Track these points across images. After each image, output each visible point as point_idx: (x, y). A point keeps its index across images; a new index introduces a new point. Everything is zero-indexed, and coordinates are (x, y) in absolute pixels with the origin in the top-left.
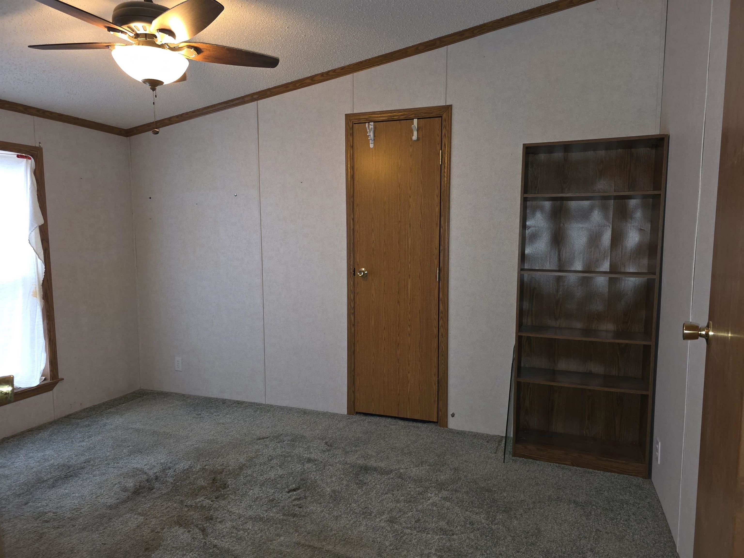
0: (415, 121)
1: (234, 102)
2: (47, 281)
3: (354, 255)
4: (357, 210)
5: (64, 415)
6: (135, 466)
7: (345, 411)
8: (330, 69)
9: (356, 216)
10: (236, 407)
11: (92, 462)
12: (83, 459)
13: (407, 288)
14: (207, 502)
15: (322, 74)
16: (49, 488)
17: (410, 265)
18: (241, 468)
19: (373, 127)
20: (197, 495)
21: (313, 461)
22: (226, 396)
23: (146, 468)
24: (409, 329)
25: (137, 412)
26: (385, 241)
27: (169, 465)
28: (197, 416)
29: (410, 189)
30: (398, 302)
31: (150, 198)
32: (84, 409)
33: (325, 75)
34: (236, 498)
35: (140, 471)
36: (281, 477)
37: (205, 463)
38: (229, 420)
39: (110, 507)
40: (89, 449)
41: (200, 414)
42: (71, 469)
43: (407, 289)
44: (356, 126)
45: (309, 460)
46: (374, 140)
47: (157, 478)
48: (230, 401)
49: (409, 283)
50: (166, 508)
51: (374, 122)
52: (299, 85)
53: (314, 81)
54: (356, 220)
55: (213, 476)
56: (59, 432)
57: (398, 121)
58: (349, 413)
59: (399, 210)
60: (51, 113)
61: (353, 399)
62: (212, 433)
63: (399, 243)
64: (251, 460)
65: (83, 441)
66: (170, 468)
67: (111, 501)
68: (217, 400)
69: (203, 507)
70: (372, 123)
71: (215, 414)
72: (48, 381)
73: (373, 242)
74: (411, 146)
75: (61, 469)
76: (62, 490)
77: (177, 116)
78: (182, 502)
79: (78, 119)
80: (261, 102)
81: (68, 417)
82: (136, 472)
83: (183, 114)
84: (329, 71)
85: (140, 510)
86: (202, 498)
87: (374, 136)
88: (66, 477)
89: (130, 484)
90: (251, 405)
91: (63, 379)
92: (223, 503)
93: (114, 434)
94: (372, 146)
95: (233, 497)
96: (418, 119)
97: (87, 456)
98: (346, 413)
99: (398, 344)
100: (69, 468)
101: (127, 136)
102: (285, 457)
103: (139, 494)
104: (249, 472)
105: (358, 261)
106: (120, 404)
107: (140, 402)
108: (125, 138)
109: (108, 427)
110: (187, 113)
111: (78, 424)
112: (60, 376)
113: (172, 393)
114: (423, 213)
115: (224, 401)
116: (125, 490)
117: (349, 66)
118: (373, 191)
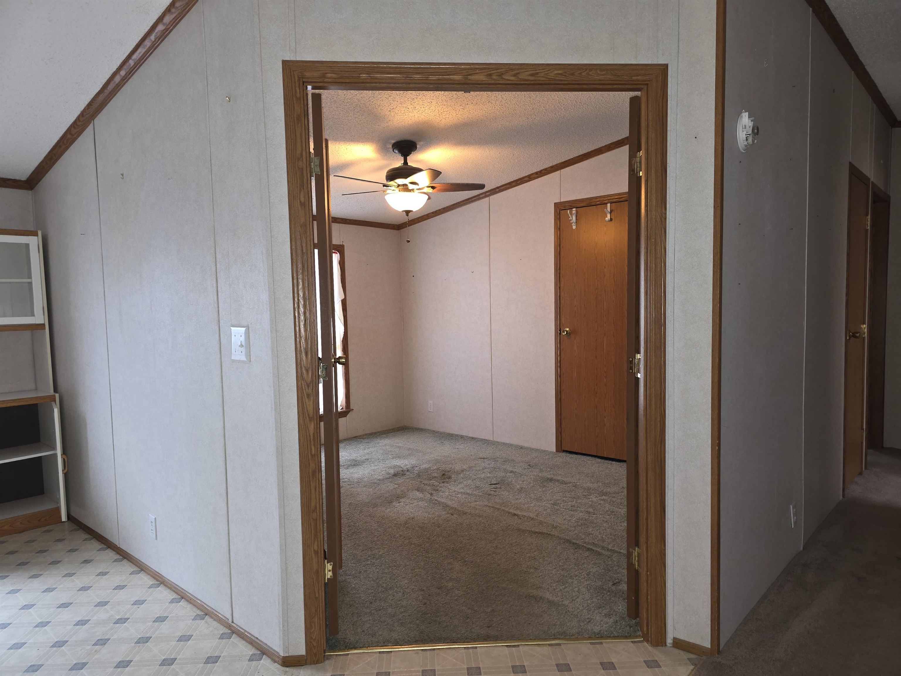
0: (609, 205)
1: (473, 199)
2: (345, 338)
3: (560, 317)
4: (563, 280)
5: (353, 437)
6: (395, 464)
7: (554, 449)
8: (542, 168)
9: (562, 285)
10: (470, 440)
11: (370, 460)
12: (364, 458)
13: (603, 344)
14: (436, 483)
15: (536, 173)
16: (345, 469)
17: (605, 325)
18: (462, 471)
19: (575, 212)
20: (431, 480)
21: (514, 472)
22: (464, 434)
23: (402, 466)
24: (605, 380)
25: (400, 438)
26: (585, 305)
27: (416, 465)
28: (440, 443)
29: (605, 261)
30: (596, 357)
31: (413, 276)
32: (366, 434)
33: (539, 173)
34: (455, 483)
35: (398, 466)
36: (488, 477)
37: (439, 466)
38: (462, 447)
39: (379, 480)
40: (368, 454)
41: (443, 442)
42: (357, 462)
43: (603, 346)
44: (562, 212)
45: (511, 472)
46: (576, 222)
47: (408, 471)
48: (467, 437)
49: (605, 341)
50: (411, 483)
51: (576, 208)
52: (520, 182)
53: (531, 178)
54: (562, 288)
55: (444, 473)
56: (350, 444)
57: (595, 206)
58: (558, 450)
59: (596, 279)
60: (350, 220)
61: (560, 440)
62: (449, 452)
63: (596, 306)
64: (470, 467)
65: (365, 450)
66: (416, 467)
67: (381, 478)
68: (457, 435)
69: (433, 485)
70: (575, 209)
71: (454, 443)
72: (344, 410)
73: (575, 306)
74: (605, 226)
75: (351, 461)
76: (352, 470)
77: (433, 213)
78: (421, 482)
79: (366, 222)
80: (492, 197)
81: (355, 437)
82: (395, 467)
83: (436, 211)
84: (542, 170)
85: (396, 483)
86: (434, 481)
87: (576, 219)
88: (354, 465)
89: (392, 471)
90: (482, 440)
91: (353, 410)
92: (446, 484)
93: (384, 448)
94: (574, 227)
95: (453, 483)
96: (611, 203)
97: (367, 457)
98: (555, 451)
99: (596, 393)
100: (356, 461)
101: (398, 230)
102: (495, 468)
103: (396, 476)
104: (468, 473)
105: (563, 322)
106: (389, 433)
107: (403, 433)
108: (397, 231)
109: (380, 444)
110: (439, 210)
111: (362, 441)
112: (351, 408)
113: (426, 429)
114: (615, 280)
115: (462, 437)
116: (389, 474)
117: (557, 165)
118: (575, 264)
